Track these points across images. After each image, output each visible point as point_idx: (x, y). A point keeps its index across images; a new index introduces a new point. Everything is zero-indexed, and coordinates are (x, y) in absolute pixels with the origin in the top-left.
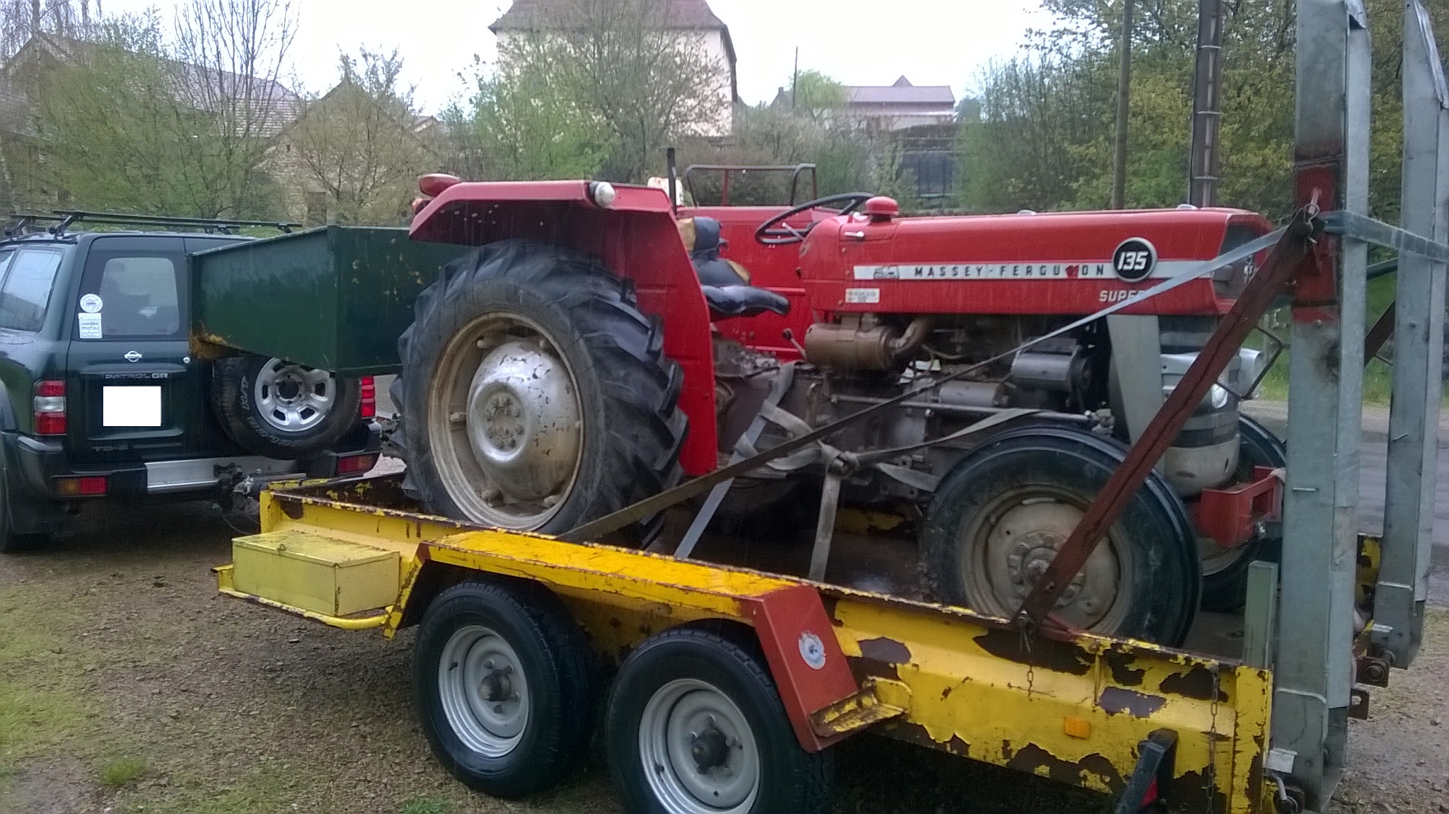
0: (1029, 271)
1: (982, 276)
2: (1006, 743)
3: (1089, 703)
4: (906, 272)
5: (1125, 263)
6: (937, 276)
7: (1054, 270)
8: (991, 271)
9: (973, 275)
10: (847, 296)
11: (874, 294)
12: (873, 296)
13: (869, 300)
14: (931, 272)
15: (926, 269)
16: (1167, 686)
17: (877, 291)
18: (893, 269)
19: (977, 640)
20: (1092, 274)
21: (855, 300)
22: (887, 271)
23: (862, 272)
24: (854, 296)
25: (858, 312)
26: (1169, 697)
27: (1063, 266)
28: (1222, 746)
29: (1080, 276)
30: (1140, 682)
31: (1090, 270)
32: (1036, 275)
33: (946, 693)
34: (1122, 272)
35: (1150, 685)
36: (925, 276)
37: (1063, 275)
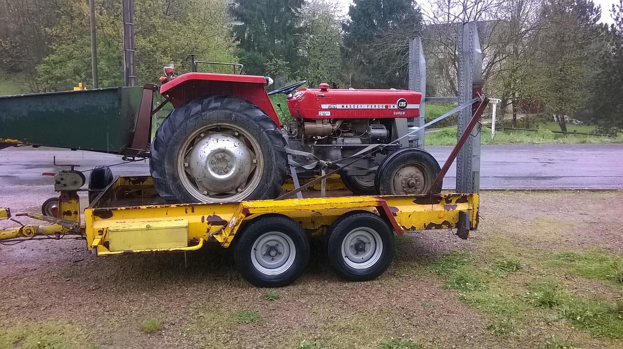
0: (375, 106)
1: (362, 108)
2: (425, 224)
3: (443, 210)
4: (339, 106)
5: (401, 105)
6: (349, 108)
7: (382, 106)
8: (365, 106)
9: (360, 107)
10: (319, 114)
11: (328, 113)
12: (328, 114)
13: (327, 115)
14: (347, 107)
15: (345, 106)
16: (456, 202)
17: (329, 112)
18: (334, 106)
19: (413, 201)
20: (392, 108)
21: (322, 115)
22: (332, 106)
23: (324, 106)
24: (321, 113)
25: (322, 119)
26: (457, 204)
27: (384, 105)
28: (470, 211)
29: (389, 108)
30: (451, 202)
31: (391, 107)
32: (377, 108)
33: (409, 216)
34: (400, 107)
35: (453, 203)
36: (345, 108)
37: (384, 108)
